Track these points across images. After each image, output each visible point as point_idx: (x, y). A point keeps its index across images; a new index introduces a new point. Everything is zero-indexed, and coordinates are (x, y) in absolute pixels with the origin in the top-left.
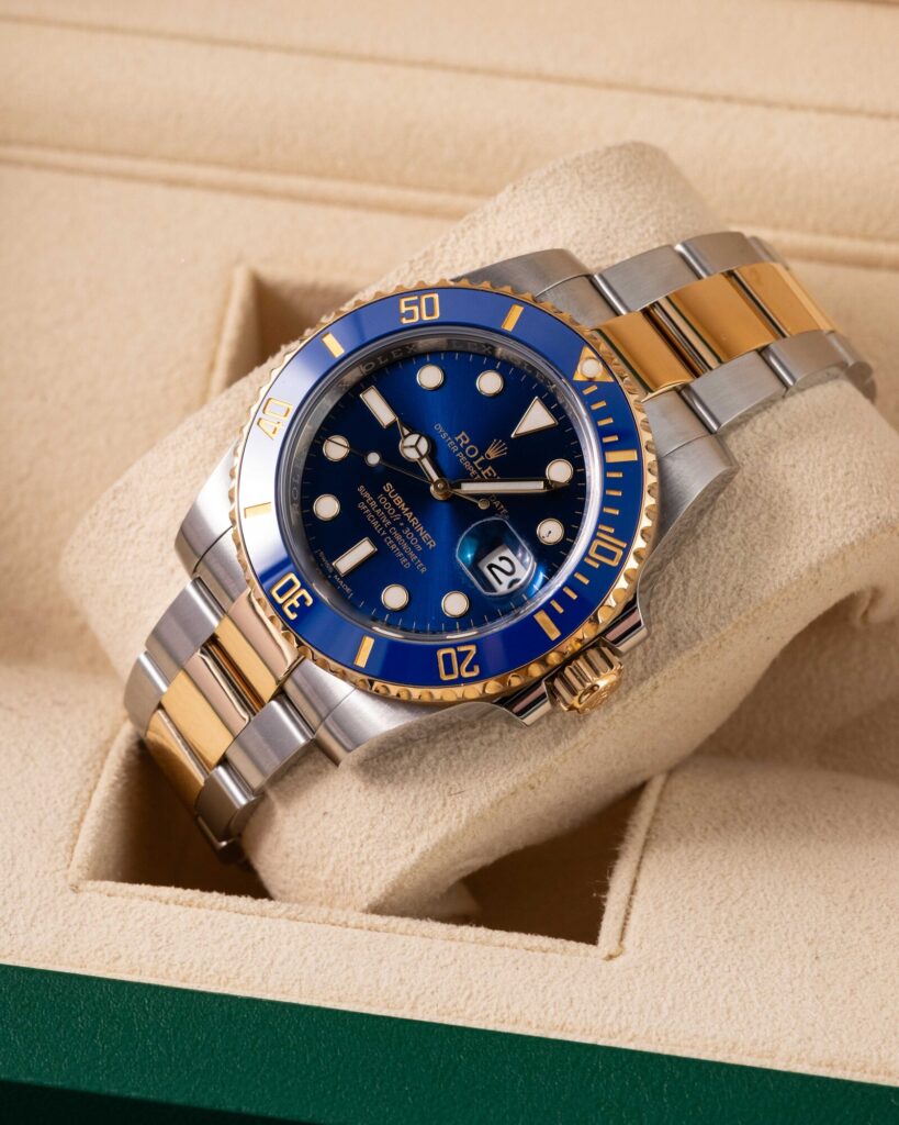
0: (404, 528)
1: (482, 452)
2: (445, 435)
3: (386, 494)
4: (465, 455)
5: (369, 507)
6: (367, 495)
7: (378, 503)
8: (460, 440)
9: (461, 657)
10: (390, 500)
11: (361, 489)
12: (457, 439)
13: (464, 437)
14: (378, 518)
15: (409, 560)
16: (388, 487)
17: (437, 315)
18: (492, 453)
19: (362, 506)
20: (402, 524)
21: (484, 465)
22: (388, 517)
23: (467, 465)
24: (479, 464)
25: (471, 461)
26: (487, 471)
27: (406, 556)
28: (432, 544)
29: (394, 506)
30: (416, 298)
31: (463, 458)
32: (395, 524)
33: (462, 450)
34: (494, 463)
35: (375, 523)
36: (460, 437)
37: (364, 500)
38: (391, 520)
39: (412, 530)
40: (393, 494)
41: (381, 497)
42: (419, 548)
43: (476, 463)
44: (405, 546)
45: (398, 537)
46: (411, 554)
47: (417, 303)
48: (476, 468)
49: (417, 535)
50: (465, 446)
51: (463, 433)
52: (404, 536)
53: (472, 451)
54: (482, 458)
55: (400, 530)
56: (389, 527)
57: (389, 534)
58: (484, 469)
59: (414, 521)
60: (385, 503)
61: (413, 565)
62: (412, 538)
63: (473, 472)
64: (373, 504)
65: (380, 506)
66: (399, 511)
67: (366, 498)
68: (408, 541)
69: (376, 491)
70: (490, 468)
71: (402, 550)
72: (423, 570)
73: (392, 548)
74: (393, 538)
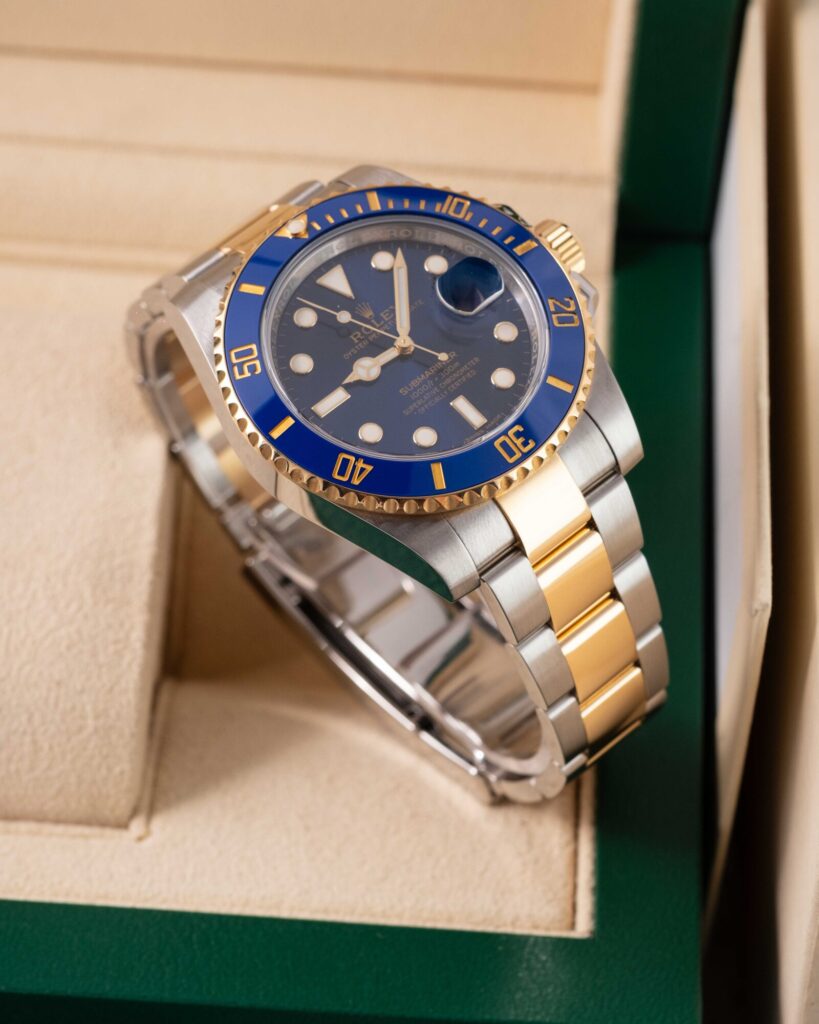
0: (439, 377)
1: (368, 321)
2: (353, 350)
3: (410, 393)
5: (422, 405)
6: (411, 408)
7: (418, 398)
8: (358, 339)
9: (558, 310)
10: (415, 389)
11: (406, 413)
12: (357, 341)
13: (355, 336)
14: (432, 398)
15: (469, 371)
16: (403, 391)
17: (252, 348)
18: (368, 314)
19: (422, 411)
20: (436, 379)
21: (378, 319)
22: (431, 390)
24: (379, 323)
26: (384, 317)
27: (465, 373)
28: (453, 353)
29: (420, 386)
30: (236, 369)
32: (437, 384)
33: (366, 336)
34: (376, 312)
35: (436, 400)
36: (354, 339)
37: (416, 410)
38: (433, 387)
39: (440, 370)
40: (410, 388)
41: (413, 397)
42: (457, 364)
44: (456, 375)
45: (448, 381)
46: (462, 370)
47: (240, 365)
48: (382, 326)
49: (445, 367)
50: (362, 334)
51: (352, 337)
52: (447, 377)
54: (373, 321)
55: (442, 380)
56: (438, 388)
57: (446, 388)
59: (433, 368)
60: (418, 393)
61: (473, 368)
62: (448, 369)
64: (419, 402)
65: (421, 397)
66: (425, 382)
67: (415, 408)
68: (451, 373)
69: (407, 401)
70: (382, 315)
71: (460, 377)
72: (477, 359)
73: (458, 384)
74: (448, 385)
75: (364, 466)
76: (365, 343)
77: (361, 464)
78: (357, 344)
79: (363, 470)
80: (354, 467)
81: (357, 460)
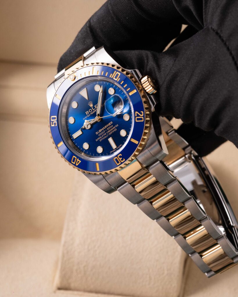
0: (107, 130)
1: (91, 108)
2: (86, 117)
4: (91, 112)
5: (101, 138)
6: (98, 139)
8: (88, 114)
9: (138, 115)
10: (100, 133)
11: (96, 140)
12: (87, 114)
13: (87, 112)
14: (104, 137)
15: (115, 129)
16: (97, 133)
17: (56, 117)
18: (91, 105)
19: (101, 140)
20: (106, 130)
21: (94, 108)
22: (104, 134)
23: (94, 112)
24: (94, 109)
25: (93, 111)
26: (95, 107)
28: (112, 123)
29: (101, 132)
30: (51, 122)
31: (92, 113)
32: (106, 132)
33: (90, 113)
34: (94, 105)
35: (105, 137)
36: (87, 113)
38: (105, 133)
39: (108, 128)
40: (99, 132)
41: (99, 135)
42: (112, 126)
43: (93, 110)
44: (111, 130)
45: (109, 131)
46: (113, 128)
47: (53, 122)
48: (94, 110)
49: (109, 126)
50: (89, 112)
51: (86, 113)
52: (109, 130)
53: (90, 111)
54: (92, 108)
55: (107, 131)
56: (106, 133)
57: (108, 134)
58: (95, 108)
59: (106, 127)
60: (100, 134)
61: (116, 128)
62: (109, 128)
63: (95, 110)
64: (100, 137)
65: (101, 136)
66: (103, 131)
67: (99, 139)
68: (110, 129)
69: (97, 136)
71: (112, 131)
72: (118, 125)
73: (111, 133)
74: (109, 133)
75: (79, 161)
76: (89, 115)
77: (78, 160)
78: (87, 115)
79: (78, 162)
80: (76, 160)
81: (77, 159)
